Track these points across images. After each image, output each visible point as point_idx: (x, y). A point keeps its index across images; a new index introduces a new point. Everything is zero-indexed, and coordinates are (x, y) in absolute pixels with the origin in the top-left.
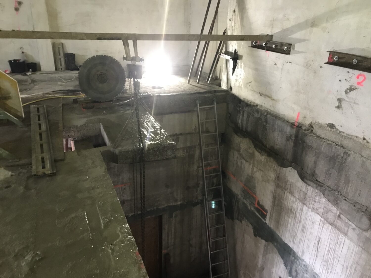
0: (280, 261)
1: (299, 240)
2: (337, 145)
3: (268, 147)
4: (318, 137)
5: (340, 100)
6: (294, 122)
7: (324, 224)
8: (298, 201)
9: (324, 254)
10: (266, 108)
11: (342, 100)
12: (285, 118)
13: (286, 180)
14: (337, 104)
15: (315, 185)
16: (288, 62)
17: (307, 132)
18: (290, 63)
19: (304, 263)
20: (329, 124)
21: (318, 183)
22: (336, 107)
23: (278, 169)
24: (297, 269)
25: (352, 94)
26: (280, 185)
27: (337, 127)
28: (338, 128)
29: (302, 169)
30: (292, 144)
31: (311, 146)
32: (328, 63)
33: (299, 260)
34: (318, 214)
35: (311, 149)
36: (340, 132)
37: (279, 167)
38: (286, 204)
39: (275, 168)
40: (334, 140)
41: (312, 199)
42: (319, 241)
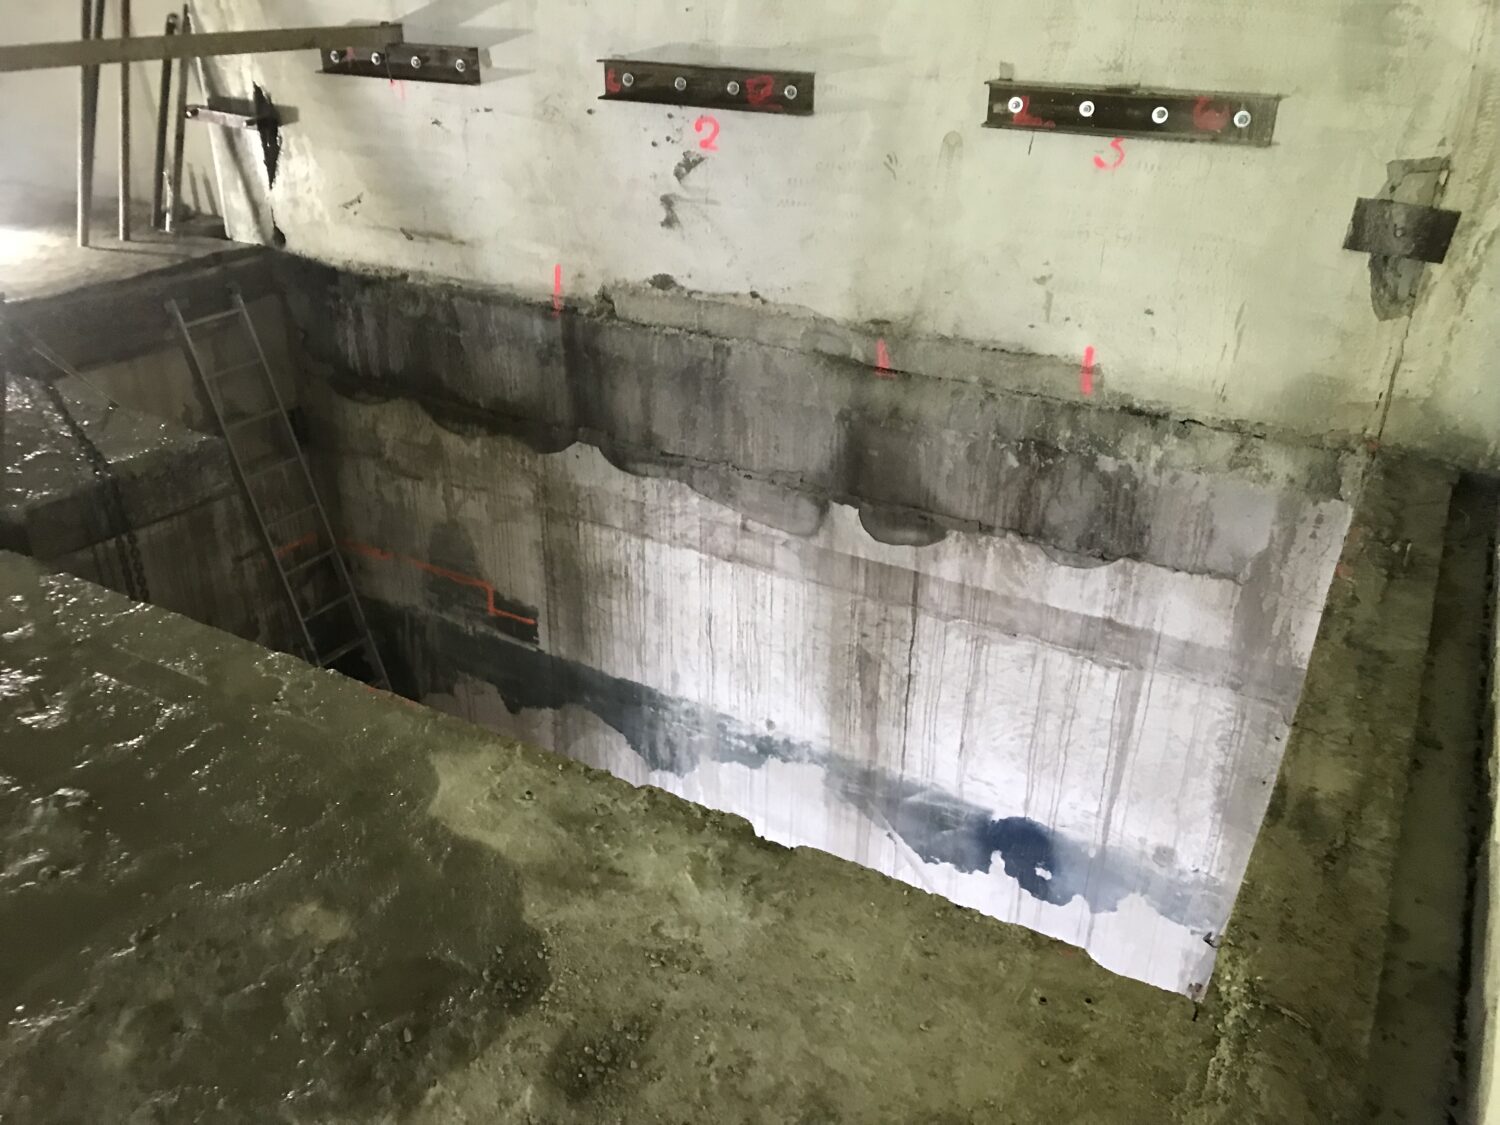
0: (614, 745)
1: (653, 648)
2: (691, 332)
3: (482, 405)
4: (634, 324)
5: (667, 202)
6: (549, 299)
7: (710, 566)
8: (624, 536)
9: (731, 649)
10: (440, 277)
11: (672, 199)
12: (519, 294)
13: (572, 488)
14: (662, 215)
15: (661, 470)
16: (482, 109)
17: (598, 320)
18: (487, 110)
19: (685, 706)
20: (655, 277)
21: (669, 459)
22: (663, 224)
23: (538, 463)
24: (670, 734)
25: (695, 177)
26: (556, 509)
27: (681, 282)
28: (683, 284)
29: (611, 435)
30: (563, 371)
31: (621, 359)
32: (609, 96)
33: (670, 706)
34: (689, 546)
35: (621, 367)
36: (691, 293)
37: (540, 456)
38: (590, 560)
39: (527, 463)
40: (681, 321)
41: (662, 512)
42: (710, 619)
